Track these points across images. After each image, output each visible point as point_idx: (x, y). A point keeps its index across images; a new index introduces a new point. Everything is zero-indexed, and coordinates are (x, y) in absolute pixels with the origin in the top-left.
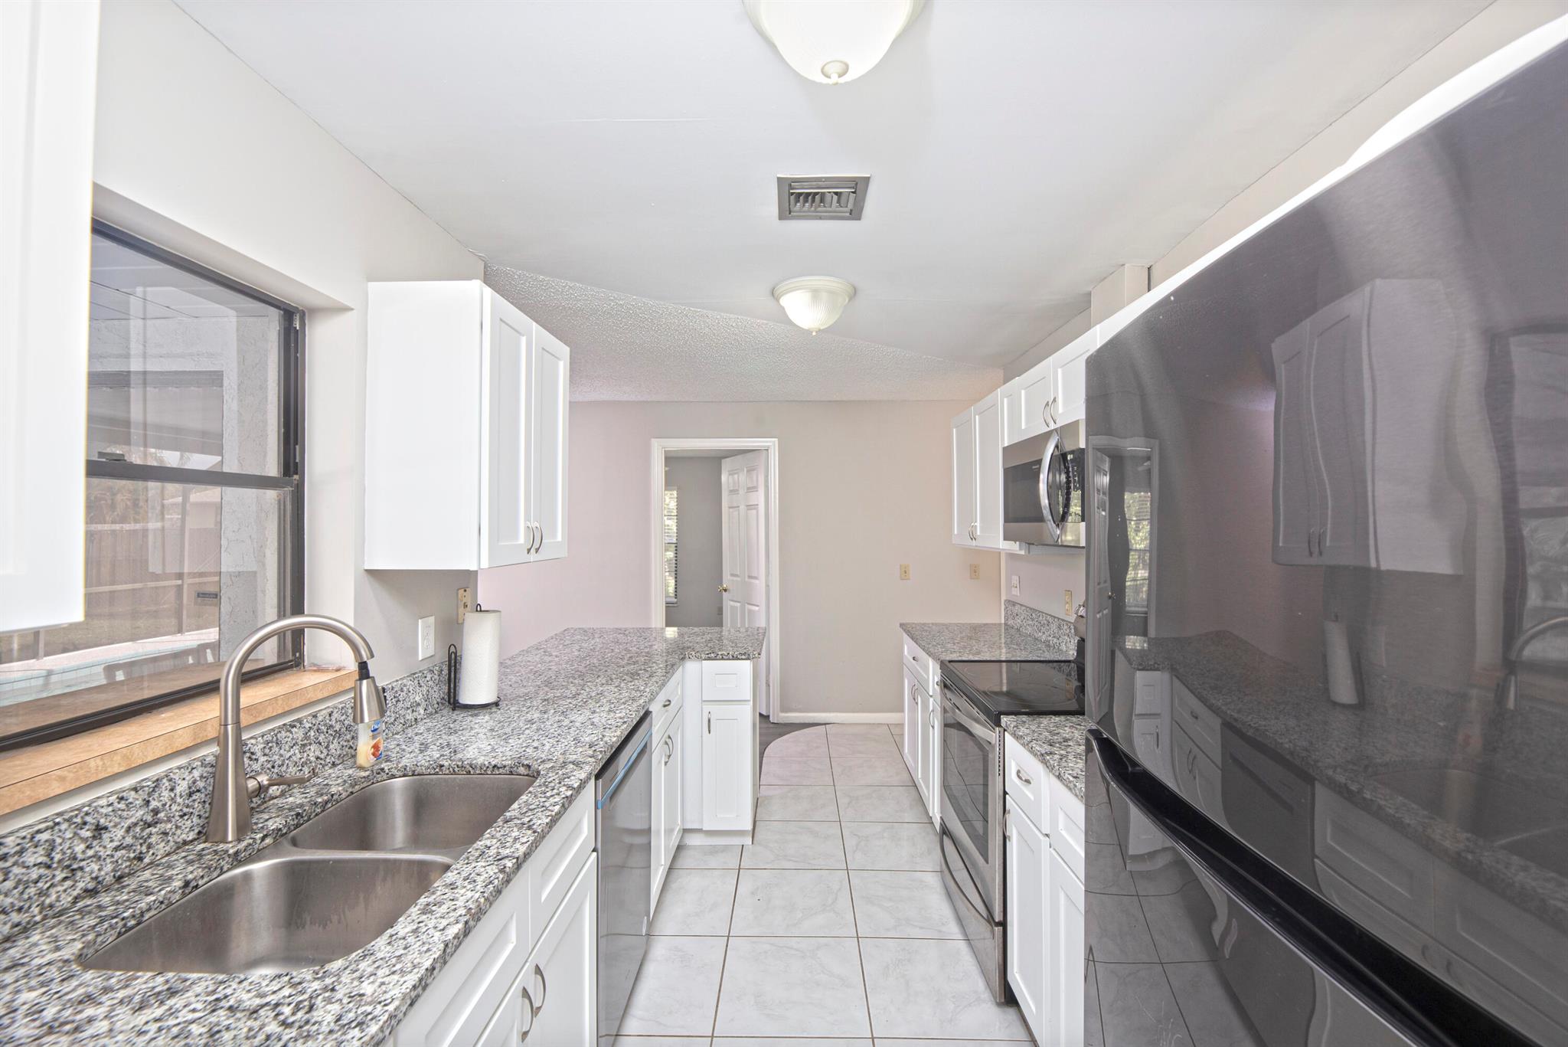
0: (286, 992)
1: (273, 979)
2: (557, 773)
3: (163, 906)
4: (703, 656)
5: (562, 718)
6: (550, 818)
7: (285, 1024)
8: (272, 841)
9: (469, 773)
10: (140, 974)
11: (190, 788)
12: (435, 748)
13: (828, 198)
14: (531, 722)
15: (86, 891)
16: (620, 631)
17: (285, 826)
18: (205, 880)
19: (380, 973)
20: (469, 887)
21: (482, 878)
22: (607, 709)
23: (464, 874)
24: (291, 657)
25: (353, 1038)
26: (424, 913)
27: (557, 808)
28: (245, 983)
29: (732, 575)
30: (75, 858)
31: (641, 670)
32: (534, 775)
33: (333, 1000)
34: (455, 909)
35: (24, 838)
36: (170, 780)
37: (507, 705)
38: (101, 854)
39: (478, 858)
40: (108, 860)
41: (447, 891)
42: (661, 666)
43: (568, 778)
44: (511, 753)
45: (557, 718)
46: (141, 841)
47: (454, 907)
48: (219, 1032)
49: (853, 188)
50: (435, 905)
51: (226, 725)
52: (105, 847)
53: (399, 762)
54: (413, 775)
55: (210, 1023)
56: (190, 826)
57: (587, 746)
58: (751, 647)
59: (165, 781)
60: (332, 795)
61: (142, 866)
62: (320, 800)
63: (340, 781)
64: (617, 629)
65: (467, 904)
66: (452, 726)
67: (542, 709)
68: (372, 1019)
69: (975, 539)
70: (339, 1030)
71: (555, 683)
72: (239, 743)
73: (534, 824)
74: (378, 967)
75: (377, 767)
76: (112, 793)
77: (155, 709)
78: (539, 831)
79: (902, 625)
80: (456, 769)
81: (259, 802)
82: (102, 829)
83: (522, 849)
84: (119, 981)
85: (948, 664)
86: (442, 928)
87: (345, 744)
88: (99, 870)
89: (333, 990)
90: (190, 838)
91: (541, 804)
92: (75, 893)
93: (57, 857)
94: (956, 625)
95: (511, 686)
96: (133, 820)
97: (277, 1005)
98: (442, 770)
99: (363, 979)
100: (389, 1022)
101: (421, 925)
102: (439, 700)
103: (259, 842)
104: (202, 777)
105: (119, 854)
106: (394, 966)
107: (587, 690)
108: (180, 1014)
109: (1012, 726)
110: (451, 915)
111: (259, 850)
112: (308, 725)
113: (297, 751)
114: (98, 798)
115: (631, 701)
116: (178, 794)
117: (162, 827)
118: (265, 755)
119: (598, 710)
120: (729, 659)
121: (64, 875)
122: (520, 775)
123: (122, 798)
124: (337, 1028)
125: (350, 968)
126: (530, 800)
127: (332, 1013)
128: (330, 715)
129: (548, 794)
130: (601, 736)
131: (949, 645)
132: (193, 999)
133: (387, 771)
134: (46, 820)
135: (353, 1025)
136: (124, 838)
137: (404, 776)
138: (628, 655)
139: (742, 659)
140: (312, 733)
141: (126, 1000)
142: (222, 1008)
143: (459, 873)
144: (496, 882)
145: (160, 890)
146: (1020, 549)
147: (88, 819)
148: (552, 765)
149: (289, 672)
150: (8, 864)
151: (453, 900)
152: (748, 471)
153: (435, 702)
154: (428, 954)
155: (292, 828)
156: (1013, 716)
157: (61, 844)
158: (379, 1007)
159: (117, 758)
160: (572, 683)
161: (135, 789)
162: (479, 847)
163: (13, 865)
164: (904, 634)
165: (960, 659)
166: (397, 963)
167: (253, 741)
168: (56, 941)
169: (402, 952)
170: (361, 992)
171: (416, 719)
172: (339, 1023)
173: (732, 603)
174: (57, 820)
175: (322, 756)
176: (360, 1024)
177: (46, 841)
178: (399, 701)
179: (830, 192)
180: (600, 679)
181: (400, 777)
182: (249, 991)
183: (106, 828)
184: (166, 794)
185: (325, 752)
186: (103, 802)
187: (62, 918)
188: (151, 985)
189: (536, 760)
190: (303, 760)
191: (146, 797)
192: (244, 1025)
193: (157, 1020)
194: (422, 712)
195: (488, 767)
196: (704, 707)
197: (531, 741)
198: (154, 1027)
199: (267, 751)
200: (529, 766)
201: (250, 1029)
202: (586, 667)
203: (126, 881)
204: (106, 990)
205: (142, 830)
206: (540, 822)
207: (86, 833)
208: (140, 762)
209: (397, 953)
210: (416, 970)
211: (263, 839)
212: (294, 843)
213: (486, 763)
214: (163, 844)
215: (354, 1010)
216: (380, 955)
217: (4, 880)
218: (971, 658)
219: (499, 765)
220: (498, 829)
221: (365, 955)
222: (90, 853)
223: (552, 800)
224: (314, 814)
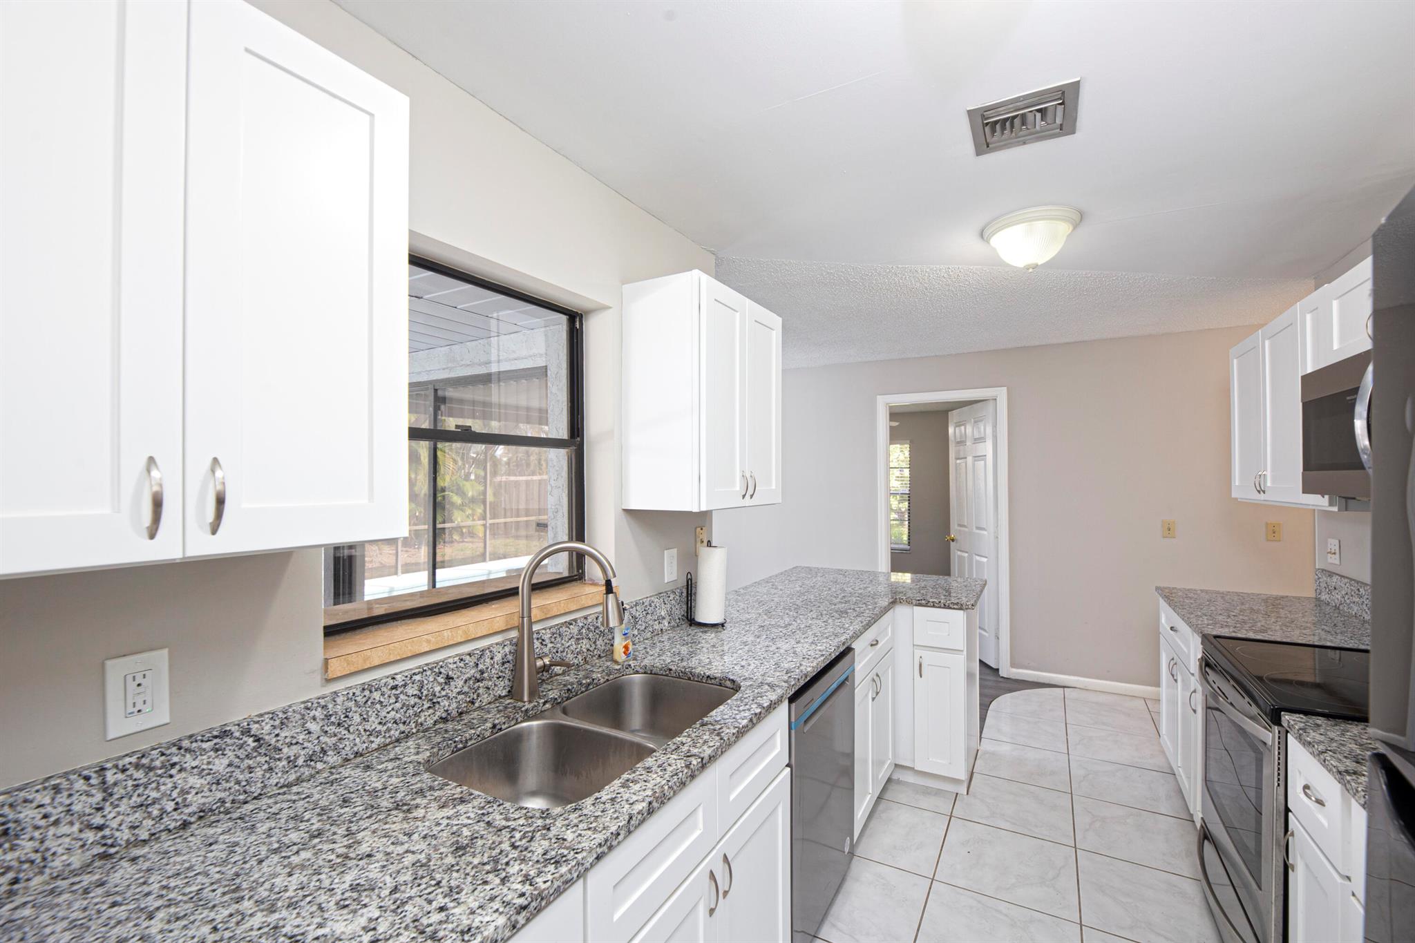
0: (522, 821)
1: (518, 809)
2: (753, 691)
3: (480, 739)
4: (914, 602)
5: (771, 644)
6: (737, 729)
7: (514, 846)
8: (550, 707)
9: (689, 679)
10: (450, 782)
11: (503, 659)
12: (669, 654)
13: (1030, 118)
14: (745, 644)
15: (441, 718)
16: (841, 572)
17: (559, 697)
18: (506, 725)
19: (581, 826)
20: (660, 773)
21: (671, 769)
22: (810, 641)
23: (660, 762)
24: (576, 573)
25: (549, 872)
26: (623, 787)
27: (745, 722)
28: (501, 807)
29: (960, 525)
30: (435, 695)
31: (850, 609)
32: (736, 688)
33: (547, 838)
34: (645, 790)
35: (407, 677)
36: (491, 652)
37: (731, 627)
38: (450, 695)
39: (673, 750)
40: (454, 700)
41: (644, 772)
42: (870, 607)
43: (761, 697)
44: (723, 668)
45: (766, 644)
46: (473, 691)
47: (644, 787)
48: (477, 838)
49: (1060, 99)
50: (632, 782)
51: (523, 618)
52: (452, 691)
53: (642, 662)
54: (651, 674)
55: (474, 830)
56: (503, 685)
57: (785, 672)
58: (966, 597)
59: (487, 651)
60: (593, 680)
61: (474, 708)
62: (584, 682)
63: (600, 669)
64: (839, 570)
65: (654, 787)
66: (686, 638)
67: (757, 634)
68: (564, 861)
69: (1264, 492)
70: (543, 862)
71: (774, 613)
72: (531, 632)
73: (723, 732)
74: (581, 821)
75: (626, 663)
76: (457, 655)
77: (490, 601)
78: (726, 739)
79: (1157, 588)
80: (681, 674)
81: (548, 676)
82: (450, 678)
83: (708, 752)
84: (439, 784)
85: (1213, 640)
86: (631, 802)
87: (608, 642)
88: (449, 705)
89: (549, 829)
90: (503, 694)
91: (733, 716)
92: (435, 718)
93: (425, 693)
94: (1237, 594)
95: (738, 611)
96: (468, 675)
97: (514, 829)
98: (670, 673)
99: (569, 827)
100: (577, 867)
101: (619, 795)
102: (680, 616)
103: (541, 705)
104: (510, 652)
105: (460, 697)
106: (591, 823)
107: (799, 621)
108: (461, 818)
109: (1297, 727)
110: (641, 793)
111: (541, 711)
112: (581, 625)
113: (573, 643)
114: (449, 657)
115: (834, 636)
116: (496, 662)
117: (485, 683)
118: (551, 642)
119: (802, 641)
120: (940, 607)
121: (429, 705)
122: (727, 687)
123: (462, 660)
124: (543, 860)
125: (564, 816)
126: (726, 710)
127: (543, 847)
128: (597, 619)
129: (741, 708)
130: (798, 665)
131: (1220, 618)
132: (471, 809)
133: (633, 667)
134: (419, 667)
135: (552, 861)
136: (463, 687)
137: (645, 673)
138: (843, 595)
139: (954, 609)
140: (584, 631)
141: (438, 798)
142: (484, 821)
143: (656, 760)
144: (680, 774)
145: (478, 727)
146: (1331, 504)
147: (442, 670)
148: (751, 683)
149: (574, 583)
150: (398, 692)
151: (645, 781)
152: (975, 422)
153: (677, 618)
154: (615, 821)
155: (565, 699)
156: (1301, 716)
157: (427, 685)
158: (572, 853)
159: (460, 632)
160: (787, 614)
161: (470, 655)
162: (677, 742)
163: (401, 693)
164: (1161, 599)
165: (1234, 635)
166: (594, 821)
167: (543, 631)
168: (418, 748)
169: (600, 813)
170: (565, 837)
171: (662, 630)
172: (544, 856)
173: (959, 553)
174: (425, 668)
175: (591, 649)
176: (557, 862)
177: (419, 681)
178: (648, 613)
179: (1031, 112)
180: (812, 613)
181: (642, 673)
182: (501, 814)
183: (452, 678)
184: (488, 660)
185: (593, 646)
186: (451, 660)
187: (426, 733)
188: (453, 792)
189: (740, 677)
190: (577, 650)
191: (476, 661)
192: (491, 838)
193: (448, 818)
194: (666, 624)
195: (703, 677)
196: (915, 651)
197: (740, 660)
198: (445, 822)
199: (553, 640)
200: (733, 681)
201: (493, 843)
202: (802, 602)
203: (464, 716)
204: (431, 788)
205: (474, 683)
206: (728, 731)
207: (441, 680)
208: (473, 637)
209: (596, 814)
210: (604, 832)
211: (544, 703)
212: (565, 712)
213: (702, 673)
214: (486, 695)
215: (556, 850)
216: (585, 812)
217: (396, 702)
218: (1251, 635)
219: (711, 677)
220: (695, 730)
221: (576, 809)
222: (444, 693)
223: (743, 714)
224: (580, 692)
